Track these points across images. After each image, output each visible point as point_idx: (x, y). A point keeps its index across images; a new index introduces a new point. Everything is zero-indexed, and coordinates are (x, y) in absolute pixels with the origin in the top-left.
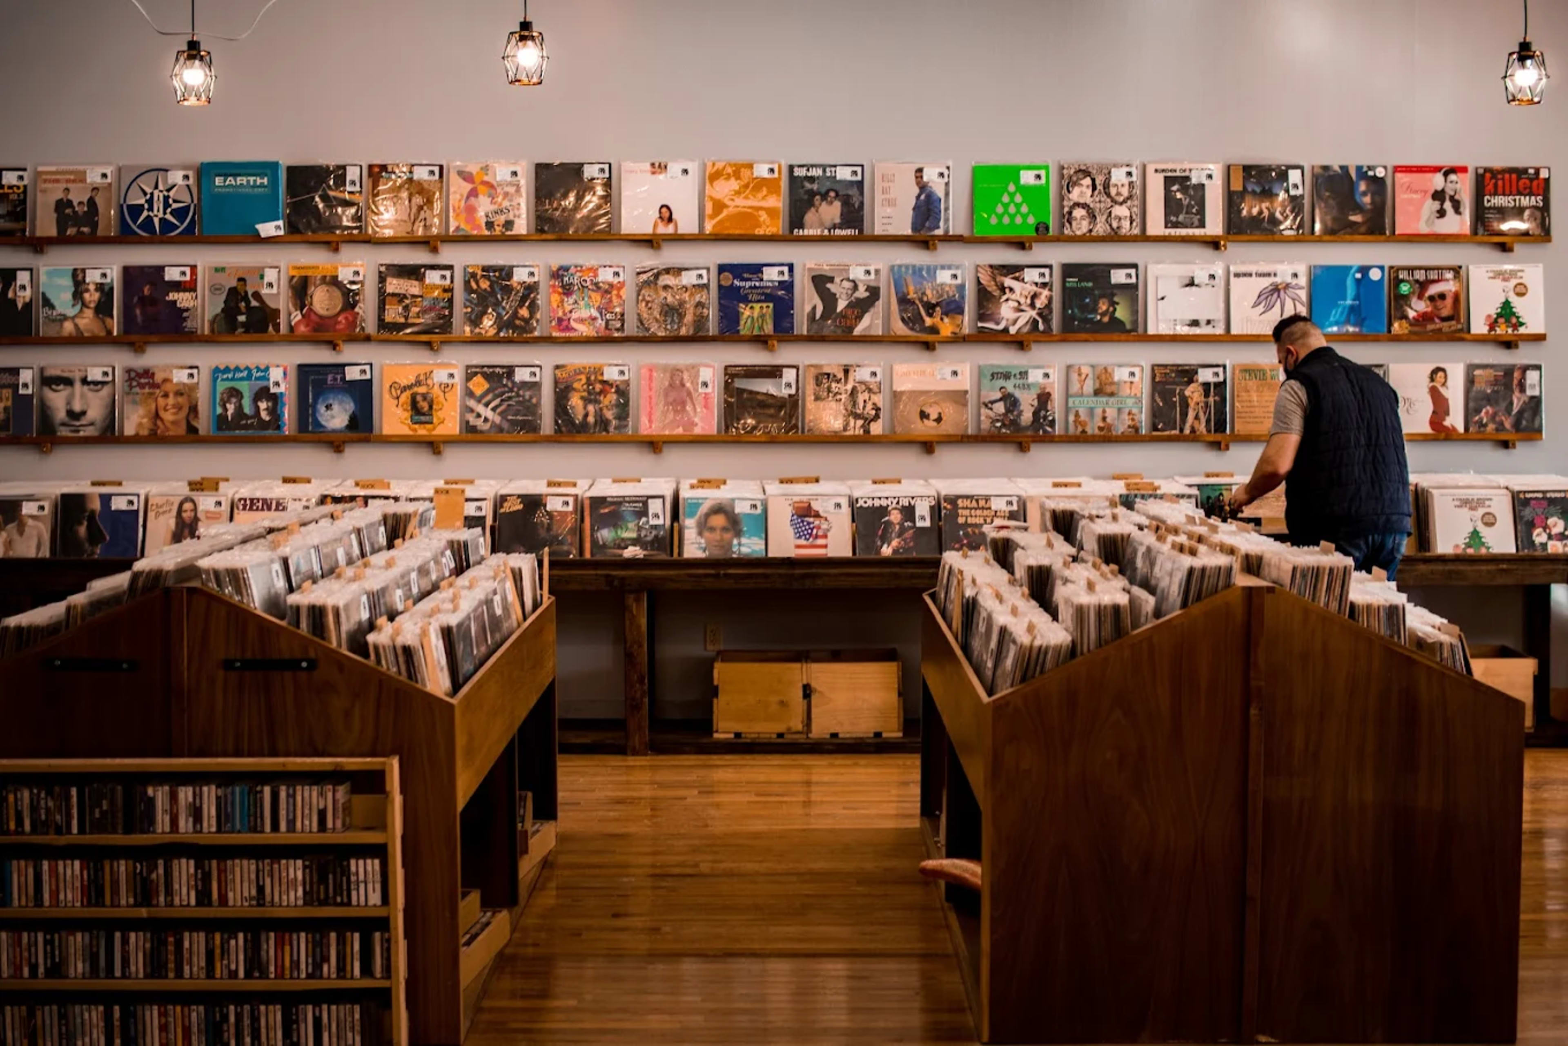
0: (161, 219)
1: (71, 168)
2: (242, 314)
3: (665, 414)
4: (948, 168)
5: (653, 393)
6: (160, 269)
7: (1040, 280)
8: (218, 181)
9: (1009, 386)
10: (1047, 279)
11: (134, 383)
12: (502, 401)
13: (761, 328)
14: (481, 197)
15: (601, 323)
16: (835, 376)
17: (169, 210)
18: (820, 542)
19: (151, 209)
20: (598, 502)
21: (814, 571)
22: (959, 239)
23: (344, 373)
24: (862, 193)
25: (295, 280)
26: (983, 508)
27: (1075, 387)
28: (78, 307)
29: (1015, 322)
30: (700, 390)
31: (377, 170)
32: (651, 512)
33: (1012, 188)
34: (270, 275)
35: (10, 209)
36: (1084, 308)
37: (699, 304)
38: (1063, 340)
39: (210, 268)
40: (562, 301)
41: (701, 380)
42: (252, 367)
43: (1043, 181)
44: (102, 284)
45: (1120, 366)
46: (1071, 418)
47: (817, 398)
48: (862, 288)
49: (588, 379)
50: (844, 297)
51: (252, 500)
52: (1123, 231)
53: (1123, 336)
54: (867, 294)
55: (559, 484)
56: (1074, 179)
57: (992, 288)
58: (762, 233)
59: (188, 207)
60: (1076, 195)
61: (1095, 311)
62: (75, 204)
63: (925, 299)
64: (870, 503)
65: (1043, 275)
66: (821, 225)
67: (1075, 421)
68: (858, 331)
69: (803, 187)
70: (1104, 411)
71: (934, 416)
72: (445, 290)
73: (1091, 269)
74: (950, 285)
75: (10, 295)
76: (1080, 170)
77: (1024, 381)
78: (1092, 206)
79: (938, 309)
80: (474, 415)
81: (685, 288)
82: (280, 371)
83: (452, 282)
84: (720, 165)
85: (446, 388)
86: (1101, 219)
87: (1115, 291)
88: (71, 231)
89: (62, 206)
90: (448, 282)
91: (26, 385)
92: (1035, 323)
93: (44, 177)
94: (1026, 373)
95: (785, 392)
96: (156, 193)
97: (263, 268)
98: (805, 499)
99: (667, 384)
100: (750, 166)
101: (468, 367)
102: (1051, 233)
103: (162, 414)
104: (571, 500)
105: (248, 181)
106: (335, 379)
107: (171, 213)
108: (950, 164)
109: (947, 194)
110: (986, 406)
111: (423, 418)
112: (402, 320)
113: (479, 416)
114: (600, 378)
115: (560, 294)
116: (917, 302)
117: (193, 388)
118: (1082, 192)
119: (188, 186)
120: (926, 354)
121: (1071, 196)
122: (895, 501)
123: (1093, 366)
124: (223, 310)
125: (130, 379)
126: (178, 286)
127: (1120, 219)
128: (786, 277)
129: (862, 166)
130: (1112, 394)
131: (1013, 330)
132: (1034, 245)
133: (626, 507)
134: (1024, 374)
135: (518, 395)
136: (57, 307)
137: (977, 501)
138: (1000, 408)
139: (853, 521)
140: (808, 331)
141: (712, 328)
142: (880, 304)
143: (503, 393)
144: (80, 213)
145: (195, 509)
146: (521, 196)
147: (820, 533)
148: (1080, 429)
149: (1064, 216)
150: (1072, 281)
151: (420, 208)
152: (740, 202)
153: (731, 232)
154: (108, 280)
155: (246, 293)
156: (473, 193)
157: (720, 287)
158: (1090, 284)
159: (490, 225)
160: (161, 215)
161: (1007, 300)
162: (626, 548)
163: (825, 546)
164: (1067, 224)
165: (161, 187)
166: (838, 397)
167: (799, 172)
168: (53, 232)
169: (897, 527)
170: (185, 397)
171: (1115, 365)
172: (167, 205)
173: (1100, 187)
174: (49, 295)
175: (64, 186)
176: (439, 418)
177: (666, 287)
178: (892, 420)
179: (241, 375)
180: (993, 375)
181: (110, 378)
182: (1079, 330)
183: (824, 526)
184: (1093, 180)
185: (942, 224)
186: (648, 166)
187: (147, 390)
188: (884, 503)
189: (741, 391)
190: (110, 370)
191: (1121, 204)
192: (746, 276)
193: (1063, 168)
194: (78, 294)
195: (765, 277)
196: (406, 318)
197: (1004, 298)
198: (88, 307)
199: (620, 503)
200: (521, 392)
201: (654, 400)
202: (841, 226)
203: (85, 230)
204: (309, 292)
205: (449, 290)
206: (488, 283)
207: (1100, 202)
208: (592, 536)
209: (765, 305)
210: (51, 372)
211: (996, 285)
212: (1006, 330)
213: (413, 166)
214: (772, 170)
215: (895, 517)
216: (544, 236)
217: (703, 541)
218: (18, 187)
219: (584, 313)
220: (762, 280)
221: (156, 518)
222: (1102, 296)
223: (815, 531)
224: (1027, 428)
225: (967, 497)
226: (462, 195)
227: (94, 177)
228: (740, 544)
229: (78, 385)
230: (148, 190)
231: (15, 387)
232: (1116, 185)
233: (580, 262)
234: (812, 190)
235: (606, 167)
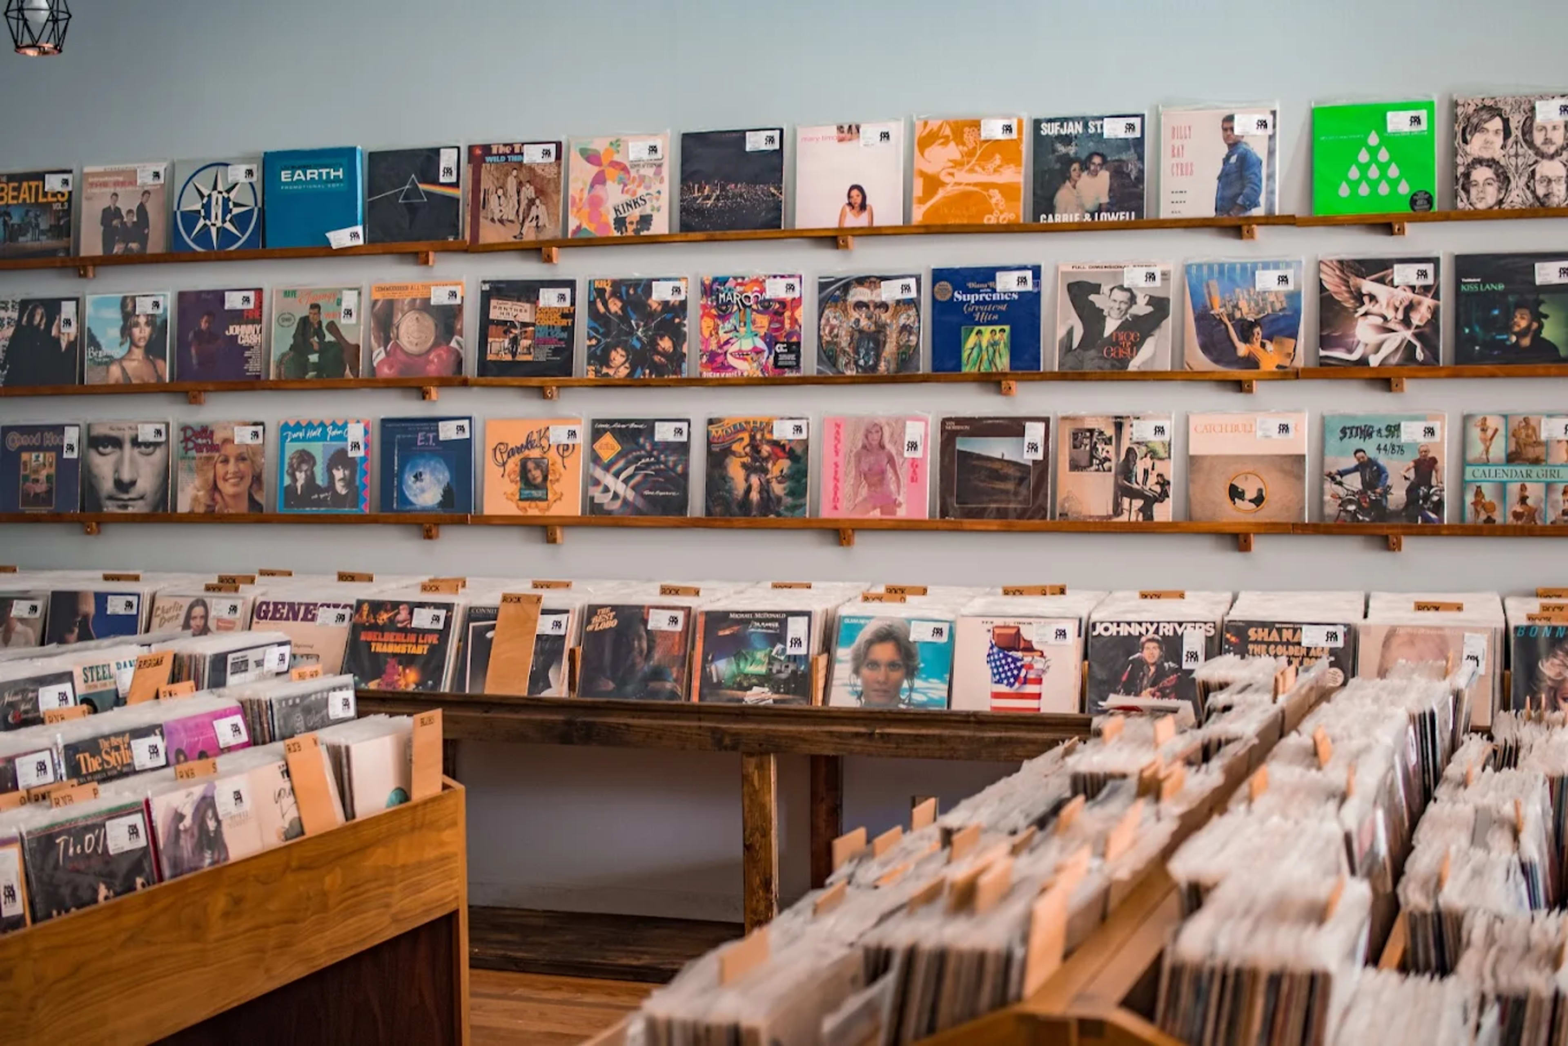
0: (218, 229)
1: (122, 167)
2: (316, 352)
3: (856, 487)
4: (1274, 113)
5: (840, 459)
6: (219, 296)
7: (1419, 282)
8: (285, 176)
9: (1370, 448)
10: (1430, 281)
11: (191, 445)
12: (637, 469)
13: (991, 362)
14: (609, 183)
15: (767, 359)
16: (1101, 433)
17: (228, 217)
18: (1030, 689)
19: (207, 217)
20: (717, 619)
21: (1013, 734)
22: (1289, 221)
23: (437, 431)
24: (1141, 158)
25: (379, 304)
26: (1288, 643)
27: (1476, 450)
28: (127, 346)
29: (1378, 348)
30: (907, 454)
31: (478, 152)
32: (790, 635)
33: (1373, 139)
34: (349, 300)
35: (53, 222)
36: (1489, 324)
37: (905, 329)
38: (1455, 375)
39: (277, 291)
40: (716, 328)
41: (908, 438)
42: (327, 423)
43: (1424, 126)
44: (153, 315)
45: (1550, 416)
46: (1470, 498)
47: (1075, 466)
48: (1141, 300)
49: (753, 438)
50: (1115, 313)
51: (276, 604)
52: (1555, 201)
53: (1554, 368)
54: (1150, 309)
55: (676, 591)
56: (1475, 120)
57: (1343, 296)
58: (993, 221)
59: (252, 210)
60: (1477, 146)
61: (1507, 328)
62: (124, 213)
63: (1238, 315)
64: (1113, 630)
65: (1423, 274)
66: (1081, 207)
67: (1475, 504)
68: (1134, 365)
69: (1054, 151)
70: (1523, 488)
71: (1251, 494)
72: (564, 316)
73: (1502, 262)
74: (1276, 294)
75: (54, 332)
76: (1484, 107)
77: (1394, 441)
78: (1503, 162)
79: (1257, 330)
80: (601, 488)
81: (884, 306)
82: (361, 427)
83: (573, 303)
84: (934, 125)
85: (565, 449)
86: (1518, 184)
87: (1542, 297)
88: (118, 249)
89: (110, 215)
90: (567, 304)
91: (71, 448)
92: (1410, 348)
93: (91, 180)
94: (1398, 427)
95: (1028, 458)
96: (215, 194)
97: (340, 291)
98: (1011, 622)
99: (860, 445)
100: (976, 125)
101: (595, 421)
102: (1435, 208)
103: (221, 484)
104: (680, 615)
105: (320, 174)
106: (427, 439)
107: (231, 221)
108: (1277, 108)
109: (1271, 153)
110: (1333, 479)
111: (535, 493)
112: (509, 358)
113: (606, 490)
114: (768, 436)
115: (713, 317)
116: (1226, 320)
117: (258, 451)
118: (1486, 142)
119: (251, 184)
120: (1238, 399)
121: (1468, 148)
122: (1152, 629)
123: (1505, 417)
124: (292, 348)
125: (186, 440)
126: (239, 317)
127: (1550, 181)
128: (1029, 287)
129: (1142, 116)
130: (1537, 461)
131: (1374, 361)
132: (1408, 226)
133: (755, 629)
134: (1394, 430)
135: (658, 462)
136: (103, 348)
137: (1279, 631)
138: (1354, 482)
139: (1085, 657)
140: (1061, 365)
141: (924, 364)
142: (1168, 324)
143: (639, 458)
144: (129, 225)
145: (206, 617)
146: (662, 181)
147: (1032, 675)
148: (1483, 516)
149: (1457, 179)
150: (1471, 283)
151: (531, 202)
152: (963, 176)
153: (951, 221)
154: (160, 311)
155: (320, 323)
156: (599, 180)
157: (934, 301)
158: (1501, 287)
159: (620, 223)
160: (219, 224)
161: (1366, 314)
162: (749, 688)
163: (1038, 696)
164: (1462, 194)
165: (220, 187)
166: (1107, 465)
167: (1048, 130)
168: (98, 251)
169: (1153, 669)
170: (249, 462)
171: (1541, 414)
172: (226, 211)
173: (1516, 133)
174: (94, 332)
175: (112, 190)
176: (556, 493)
177: (859, 305)
178: (1188, 499)
179: (314, 434)
180: (1343, 431)
181: (163, 438)
182: (1482, 359)
183: (1039, 665)
184: (1506, 122)
185: (1262, 199)
186: (834, 131)
187: (205, 454)
188: (1135, 630)
189: (965, 456)
190: (163, 427)
191: (1552, 157)
192: (971, 285)
193: (1456, 104)
194: (126, 331)
195: (999, 288)
196: (514, 354)
197: (1362, 311)
198: (137, 347)
199: (747, 622)
200: (662, 457)
201: (841, 470)
202: (1110, 208)
203: (134, 246)
204: (395, 321)
205: (569, 315)
206: (619, 304)
207: (1517, 155)
208: (703, 668)
209: (997, 328)
210: (100, 431)
211: (1351, 292)
212: (1363, 362)
213: (523, 144)
214: (1008, 129)
215: (1151, 653)
216: (692, 236)
217: (859, 682)
218: (63, 195)
219: (747, 345)
220: (994, 291)
221: (160, 626)
222: (1518, 306)
223: (1023, 673)
224: (1396, 514)
225: (1263, 624)
226: (585, 183)
227: (145, 178)
228: (911, 689)
229: (127, 446)
230: (206, 192)
231: (59, 449)
232: (1544, 128)
233: (739, 271)
234: (1067, 154)
235: (776, 134)
